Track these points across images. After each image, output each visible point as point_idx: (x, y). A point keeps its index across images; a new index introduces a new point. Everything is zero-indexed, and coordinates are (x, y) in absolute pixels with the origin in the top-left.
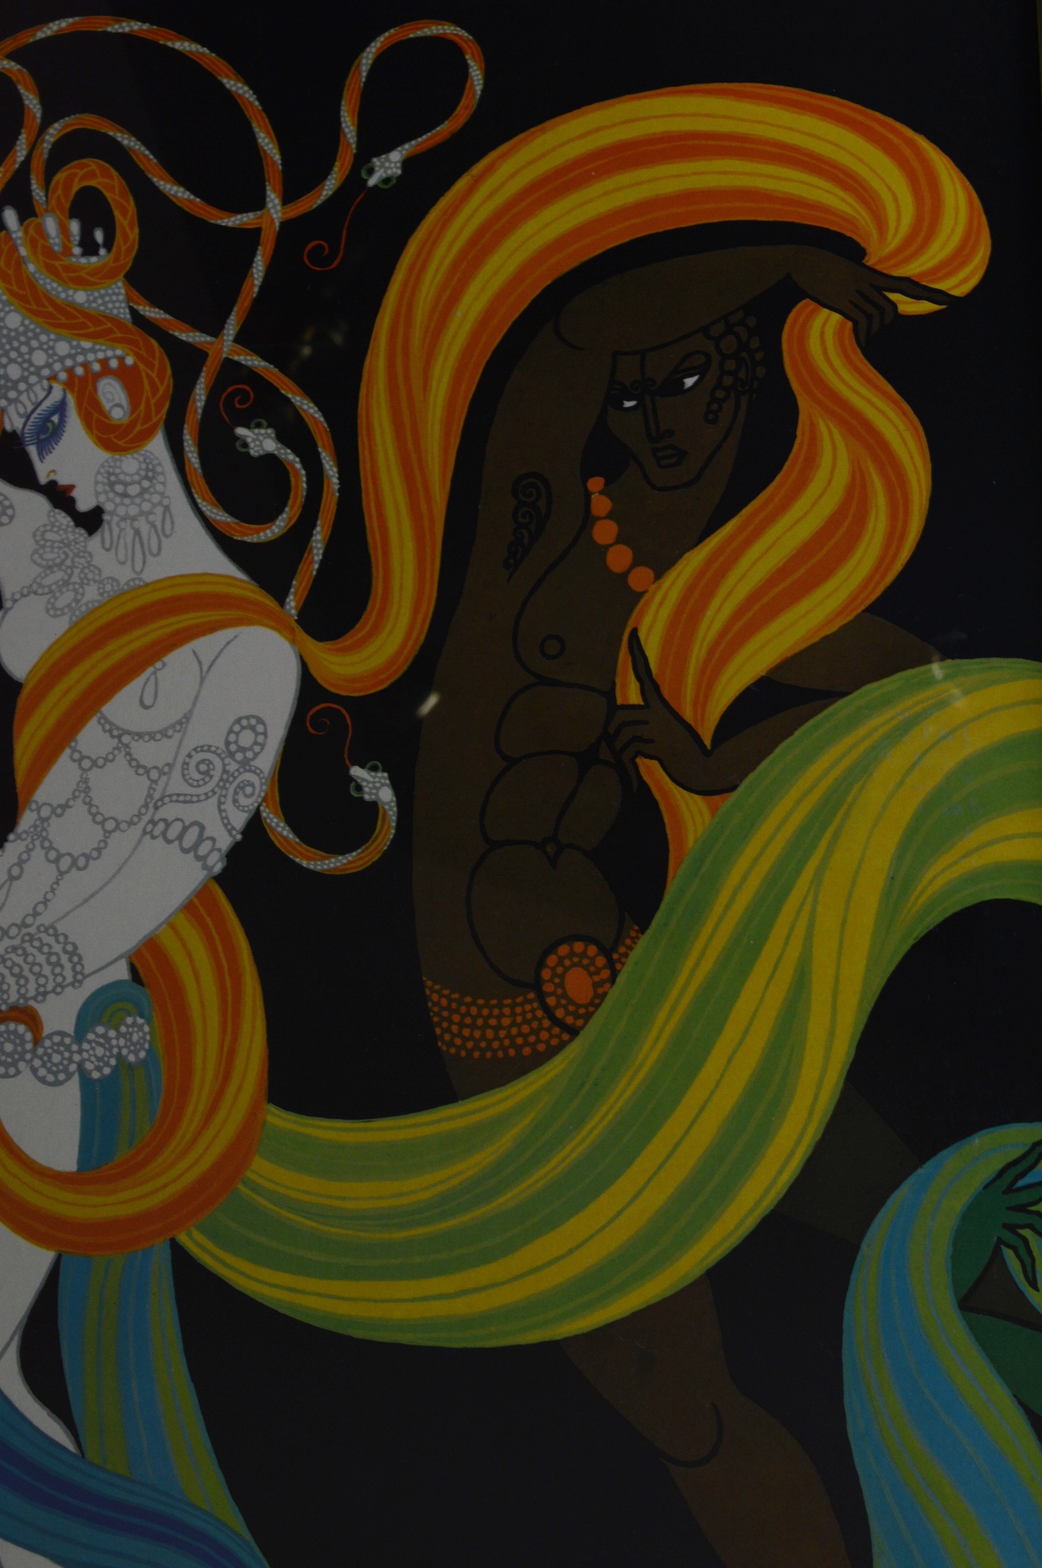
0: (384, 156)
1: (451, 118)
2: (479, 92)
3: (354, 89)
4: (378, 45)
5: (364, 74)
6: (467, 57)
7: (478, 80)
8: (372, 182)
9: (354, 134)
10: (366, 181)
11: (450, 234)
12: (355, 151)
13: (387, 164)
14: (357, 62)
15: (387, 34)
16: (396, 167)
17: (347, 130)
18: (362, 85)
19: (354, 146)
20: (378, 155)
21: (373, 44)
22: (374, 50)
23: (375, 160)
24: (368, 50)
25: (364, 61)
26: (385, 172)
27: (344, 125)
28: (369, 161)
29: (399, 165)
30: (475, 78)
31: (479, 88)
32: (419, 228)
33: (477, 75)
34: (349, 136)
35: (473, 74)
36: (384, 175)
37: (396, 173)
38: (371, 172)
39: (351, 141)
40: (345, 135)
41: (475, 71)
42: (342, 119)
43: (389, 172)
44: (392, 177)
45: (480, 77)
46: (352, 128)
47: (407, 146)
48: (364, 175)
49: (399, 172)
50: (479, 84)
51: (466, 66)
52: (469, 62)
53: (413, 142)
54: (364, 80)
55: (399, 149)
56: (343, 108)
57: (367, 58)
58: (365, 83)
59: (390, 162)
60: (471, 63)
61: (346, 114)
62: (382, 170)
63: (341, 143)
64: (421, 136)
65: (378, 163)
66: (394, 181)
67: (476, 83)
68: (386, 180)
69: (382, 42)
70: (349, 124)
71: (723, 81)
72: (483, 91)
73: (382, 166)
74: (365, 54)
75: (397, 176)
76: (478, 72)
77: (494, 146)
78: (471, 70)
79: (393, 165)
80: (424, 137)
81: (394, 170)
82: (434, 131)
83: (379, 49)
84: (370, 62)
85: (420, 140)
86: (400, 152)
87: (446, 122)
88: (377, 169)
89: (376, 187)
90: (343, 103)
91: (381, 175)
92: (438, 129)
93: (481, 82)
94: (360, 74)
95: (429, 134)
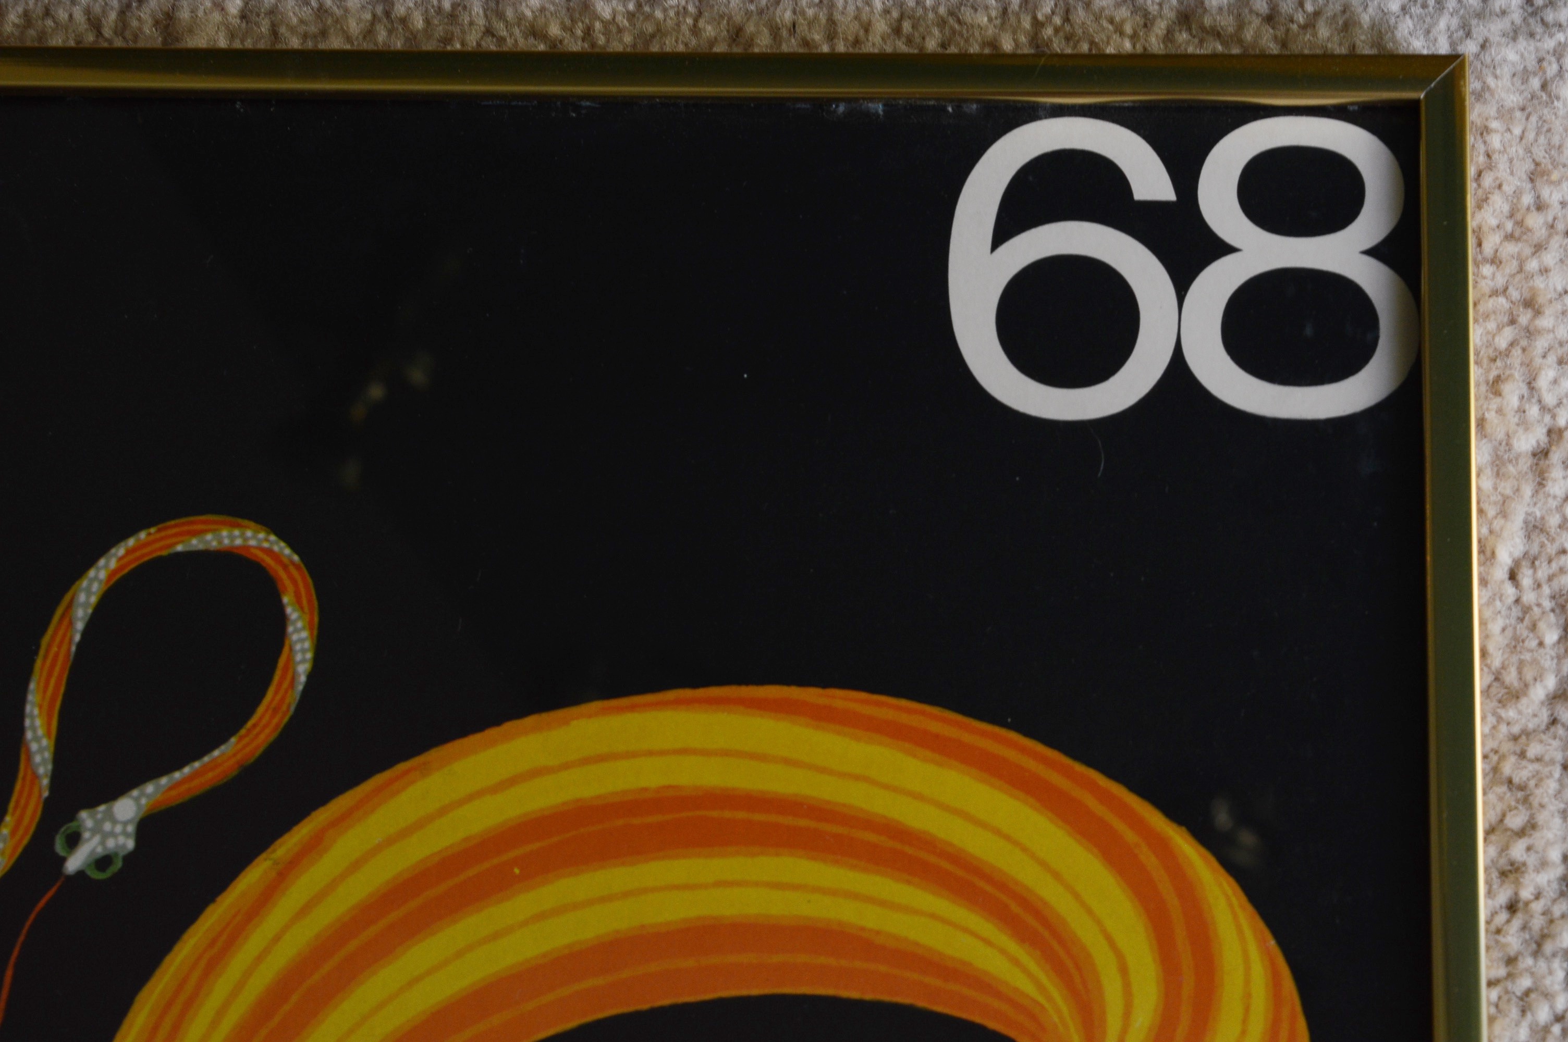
0: (102, 808)
1: (243, 731)
2: (303, 679)
3: (57, 655)
4: (113, 564)
5: (80, 626)
6: (286, 599)
7: (304, 651)
8: (74, 863)
9: (48, 755)
10: (63, 860)
11: (221, 987)
12: (46, 794)
13: (107, 826)
14: (67, 598)
15: (131, 542)
16: (125, 833)
17: (34, 747)
18: (73, 648)
19: (45, 782)
20: (92, 804)
21: (102, 562)
22: (103, 575)
23: (84, 815)
24: (92, 573)
25: (82, 597)
26: (103, 843)
27: (29, 735)
28: (72, 816)
29: (131, 829)
30: (298, 647)
31: (303, 669)
32: (158, 973)
33: (302, 640)
34: (38, 759)
35: (295, 637)
36: (100, 850)
37: (124, 846)
38: (74, 841)
39: (41, 770)
40: (29, 758)
41: (297, 631)
42: (27, 722)
43: (111, 843)
44: (116, 854)
45: (307, 645)
46: (45, 742)
47: (150, 788)
48: (59, 846)
49: (130, 844)
50: (303, 661)
51: (281, 620)
52: (289, 610)
53: (164, 781)
54: (77, 638)
55: (135, 793)
56: (30, 697)
57: (89, 592)
58: (80, 645)
59: (114, 822)
60: (292, 612)
61: (36, 711)
62: (97, 839)
63: (21, 774)
64: (179, 767)
65: (89, 823)
66: (118, 865)
67: (299, 657)
68: (103, 862)
69: (121, 559)
70: (40, 732)
71: (788, 683)
72: (311, 676)
73: (96, 830)
74: (84, 583)
75: (122, 853)
76: (304, 634)
77: (323, 800)
78: (290, 629)
79: (118, 829)
80: (187, 770)
81: (121, 840)
82: (206, 759)
83: (114, 573)
84: (94, 600)
85: (177, 775)
86: (137, 800)
87: (233, 740)
88: (86, 835)
89: (81, 874)
90: (32, 686)
91: (93, 851)
92: (216, 753)
93: (309, 655)
94: (71, 624)
95: (197, 764)
